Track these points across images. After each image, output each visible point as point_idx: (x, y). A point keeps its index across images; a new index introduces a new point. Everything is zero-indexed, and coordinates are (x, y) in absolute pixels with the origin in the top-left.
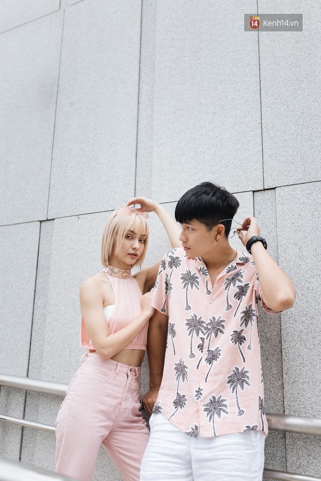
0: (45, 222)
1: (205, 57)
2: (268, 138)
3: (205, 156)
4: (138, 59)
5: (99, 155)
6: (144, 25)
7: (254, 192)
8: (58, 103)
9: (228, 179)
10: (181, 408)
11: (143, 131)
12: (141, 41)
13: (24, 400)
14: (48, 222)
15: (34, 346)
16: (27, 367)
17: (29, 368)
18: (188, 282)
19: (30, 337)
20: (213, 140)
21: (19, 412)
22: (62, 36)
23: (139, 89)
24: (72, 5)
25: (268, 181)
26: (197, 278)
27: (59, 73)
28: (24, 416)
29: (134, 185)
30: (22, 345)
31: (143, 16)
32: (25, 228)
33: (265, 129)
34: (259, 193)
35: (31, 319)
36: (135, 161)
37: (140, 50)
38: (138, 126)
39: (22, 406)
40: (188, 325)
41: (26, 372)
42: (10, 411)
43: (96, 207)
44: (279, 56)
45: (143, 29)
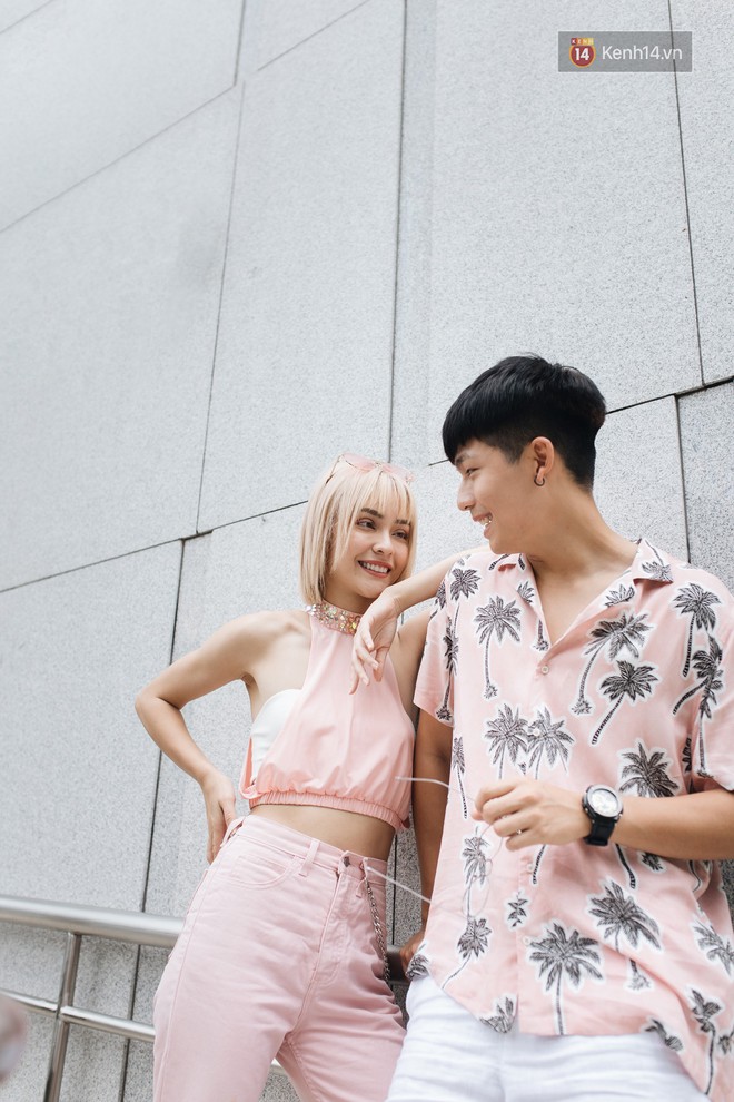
0: (192, 541)
1: (546, 110)
2: (707, 261)
3: (553, 330)
4: (397, 146)
5: (310, 371)
6: (409, 74)
7: (678, 396)
8: (227, 276)
9: (611, 376)
10: (477, 954)
11: (408, 301)
12: (402, 109)
13: (134, 972)
14: (199, 540)
15: (161, 835)
16: (141, 889)
17: (148, 891)
18: (492, 627)
19: (150, 814)
20: (570, 291)
21: (120, 1003)
22: (238, 137)
23: (399, 212)
24: (260, 70)
25: (713, 363)
26: (516, 611)
27: (230, 213)
28: (132, 1013)
29: (387, 427)
30: (134, 835)
31: (407, 56)
32: (150, 560)
33: (699, 240)
34: (692, 397)
35: (155, 770)
36: (389, 371)
37: (402, 128)
38: (396, 293)
39: (128, 988)
40: (491, 737)
41: (139, 902)
42: (102, 1001)
43: (302, 490)
44: (724, 68)
45: (407, 82)
